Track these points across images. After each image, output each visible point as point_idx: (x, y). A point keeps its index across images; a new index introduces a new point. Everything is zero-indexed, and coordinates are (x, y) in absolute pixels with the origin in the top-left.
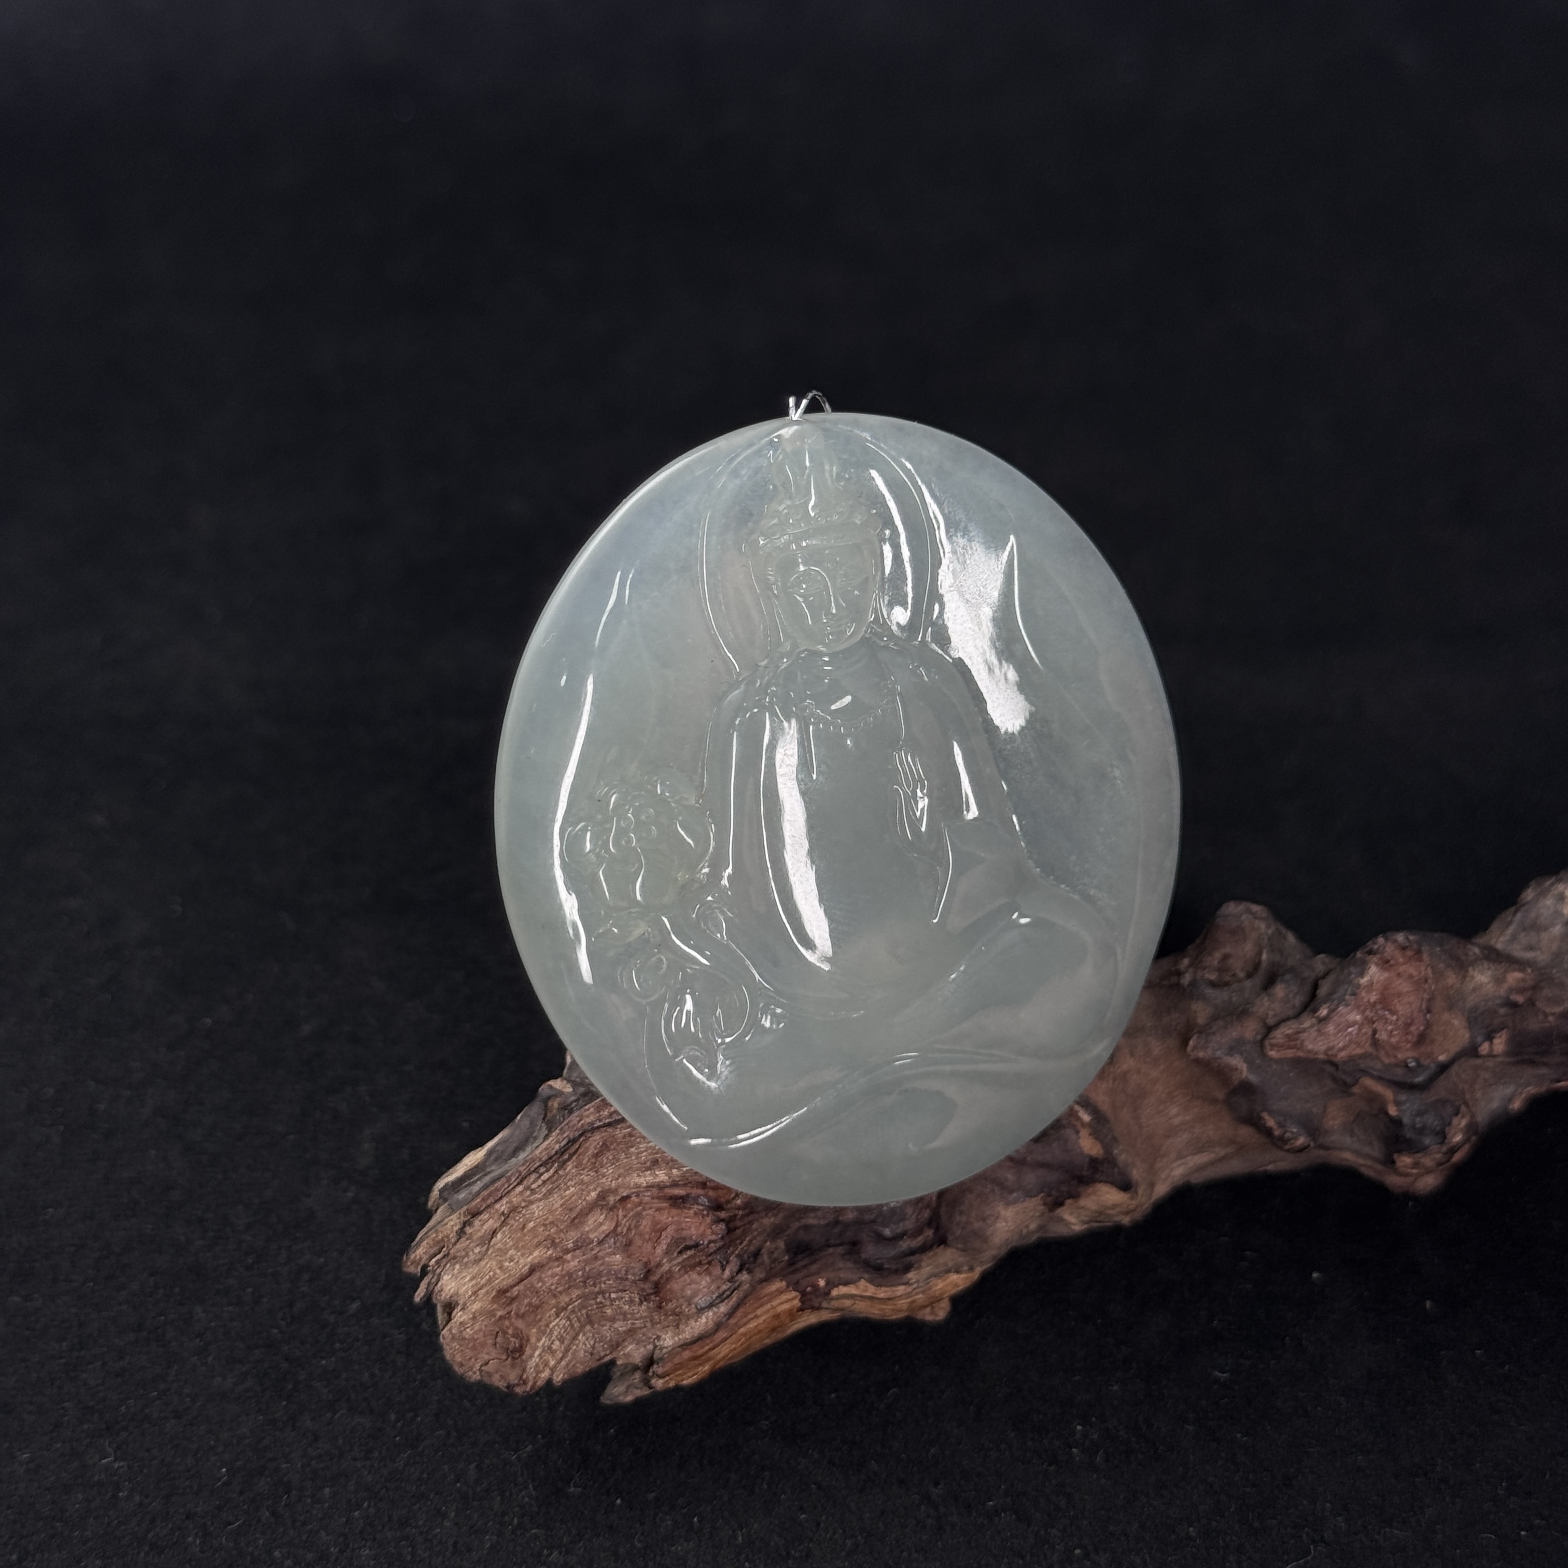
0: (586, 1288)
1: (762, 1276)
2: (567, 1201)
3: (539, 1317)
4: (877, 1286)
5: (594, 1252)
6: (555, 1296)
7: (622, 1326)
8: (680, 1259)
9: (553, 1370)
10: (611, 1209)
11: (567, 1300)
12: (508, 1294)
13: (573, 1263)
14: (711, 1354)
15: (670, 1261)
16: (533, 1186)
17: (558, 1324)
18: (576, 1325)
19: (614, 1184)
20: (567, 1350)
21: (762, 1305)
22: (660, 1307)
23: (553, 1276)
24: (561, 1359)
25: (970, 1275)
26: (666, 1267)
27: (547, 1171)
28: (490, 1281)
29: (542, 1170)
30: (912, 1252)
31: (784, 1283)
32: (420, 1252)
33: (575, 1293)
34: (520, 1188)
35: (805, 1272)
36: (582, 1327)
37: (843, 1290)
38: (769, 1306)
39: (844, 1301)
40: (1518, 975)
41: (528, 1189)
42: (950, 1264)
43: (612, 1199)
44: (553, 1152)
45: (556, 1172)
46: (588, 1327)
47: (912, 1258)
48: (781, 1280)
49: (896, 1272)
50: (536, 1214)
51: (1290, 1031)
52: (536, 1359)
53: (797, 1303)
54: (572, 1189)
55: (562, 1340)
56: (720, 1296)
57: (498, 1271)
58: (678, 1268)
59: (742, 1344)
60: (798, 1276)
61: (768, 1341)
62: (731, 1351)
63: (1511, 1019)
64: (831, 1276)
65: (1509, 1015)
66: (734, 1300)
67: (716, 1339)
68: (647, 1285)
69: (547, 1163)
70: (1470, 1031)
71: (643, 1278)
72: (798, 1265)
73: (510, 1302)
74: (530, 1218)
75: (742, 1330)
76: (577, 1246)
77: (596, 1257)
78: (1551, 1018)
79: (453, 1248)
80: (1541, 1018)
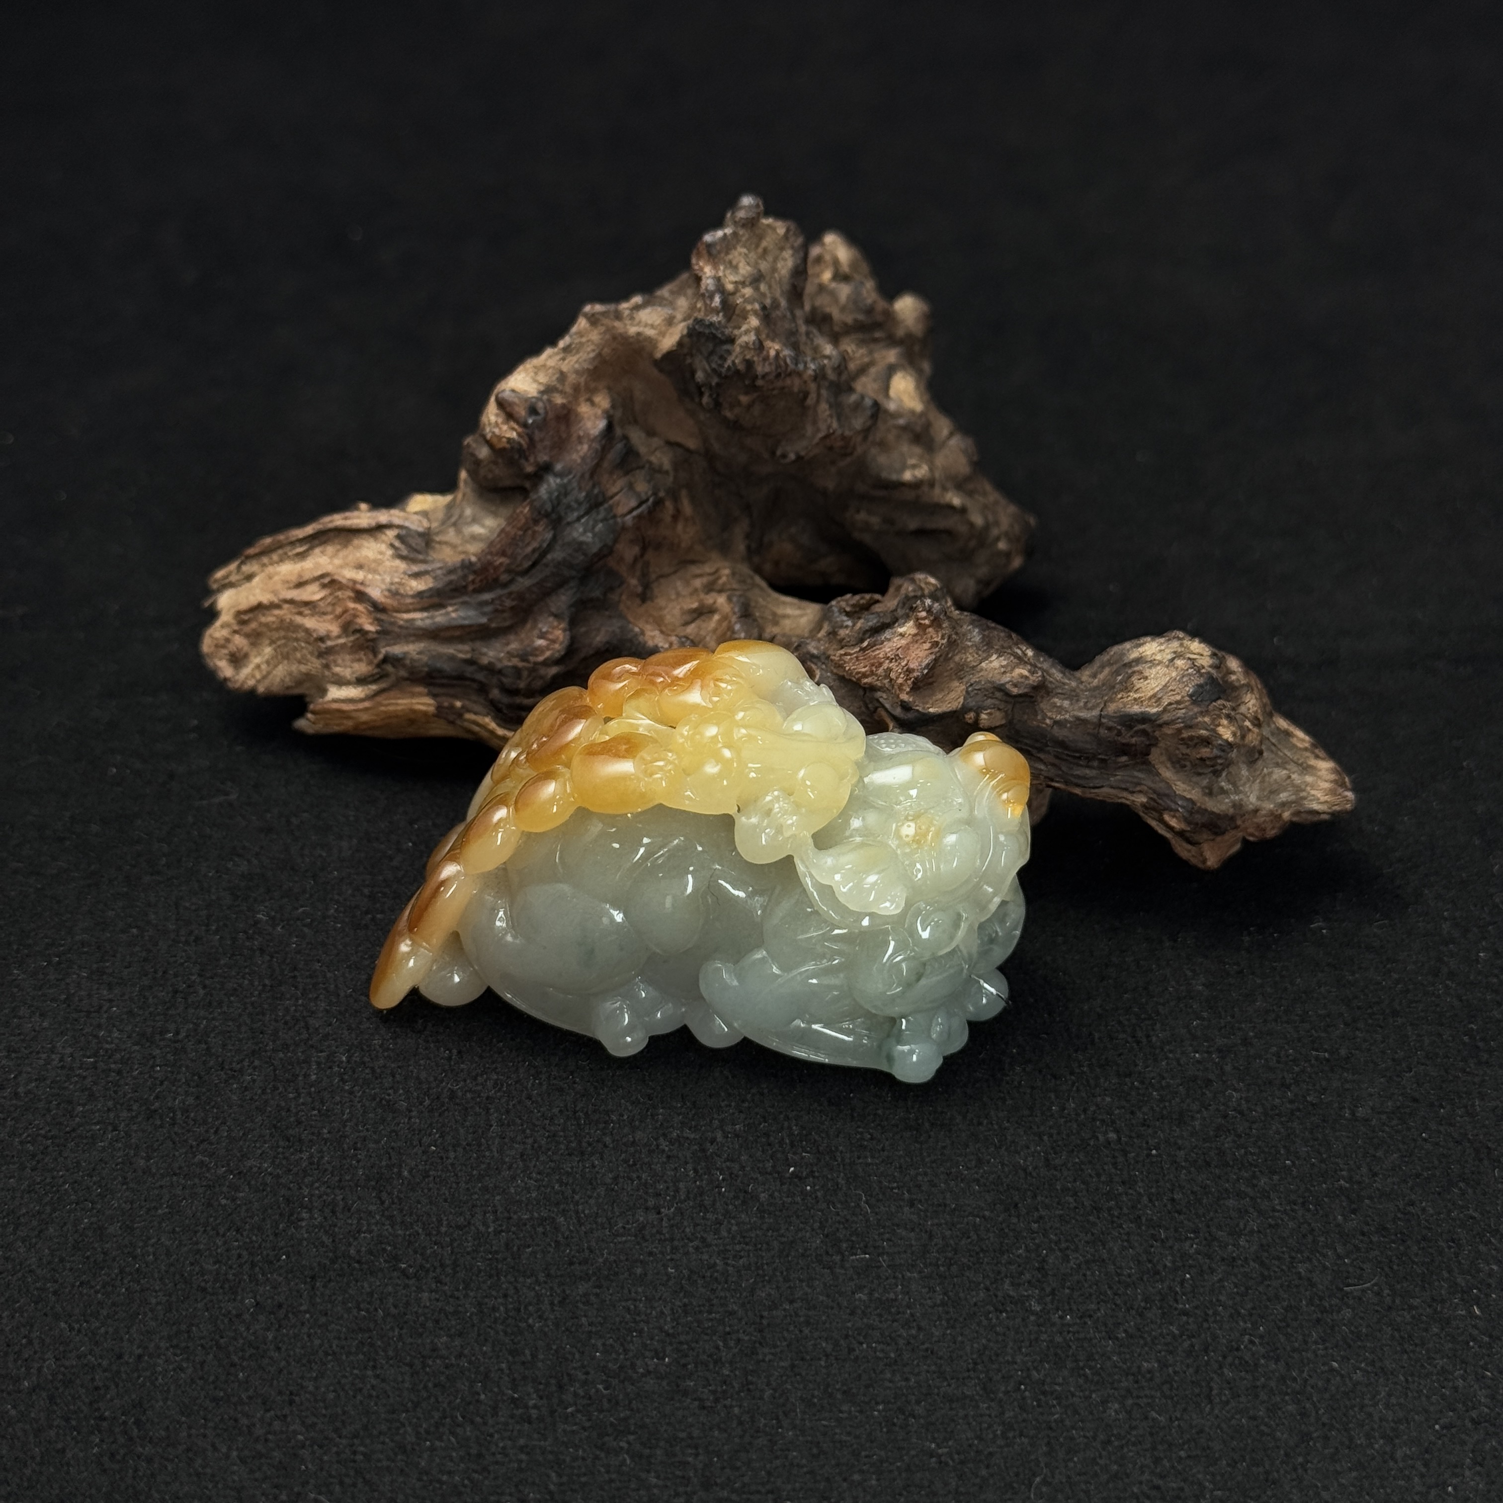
0: (288, 631)
1: (405, 675)
2: (302, 570)
3: (259, 641)
4: (498, 725)
5: (300, 609)
6: (270, 630)
7: (303, 668)
9: (258, 681)
10: (324, 586)
11: (276, 636)
12: (241, 616)
13: (286, 612)
14: (355, 714)
15: (347, 636)
16: (289, 553)
17: (268, 650)
18: (279, 657)
19: (333, 572)
20: (269, 673)
21: (403, 698)
22: (327, 666)
23: (272, 615)
24: (264, 677)
26: (342, 641)
27: (301, 547)
28: (238, 605)
29: (297, 545)
31: (425, 690)
32: (220, 574)
33: (282, 633)
34: (280, 552)
35: (444, 690)
36: (283, 660)
37: (472, 716)
38: (408, 700)
39: (473, 726)
40: (1025, 673)
43: (326, 580)
44: (307, 536)
45: (307, 550)
46: (286, 662)
48: (423, 687)
50: (282, 573)
52: (249, 670)
53: (432, 709)
54: (310, 565)
55: (268, 663)
56: (373, 675)
57: (244, 600)
58: (349, 644)
60: (437, 690)
61: (411, 731)
63: (1010, 707)
64: (467, 703)
65: (1006, 702)
66: (383, 685)
67: (361, 706)
68: (323, 646)
69: (302, 541)
70: (965, 699)
71: (321, 639)
72: (438, 681)
73: (243, 623)
74: (278, 573)
75: (383, 708)
76: (291, 602)
77: (300, 614)
78: (1048, 721)
79: (233, 578)
80: (1039, 717)
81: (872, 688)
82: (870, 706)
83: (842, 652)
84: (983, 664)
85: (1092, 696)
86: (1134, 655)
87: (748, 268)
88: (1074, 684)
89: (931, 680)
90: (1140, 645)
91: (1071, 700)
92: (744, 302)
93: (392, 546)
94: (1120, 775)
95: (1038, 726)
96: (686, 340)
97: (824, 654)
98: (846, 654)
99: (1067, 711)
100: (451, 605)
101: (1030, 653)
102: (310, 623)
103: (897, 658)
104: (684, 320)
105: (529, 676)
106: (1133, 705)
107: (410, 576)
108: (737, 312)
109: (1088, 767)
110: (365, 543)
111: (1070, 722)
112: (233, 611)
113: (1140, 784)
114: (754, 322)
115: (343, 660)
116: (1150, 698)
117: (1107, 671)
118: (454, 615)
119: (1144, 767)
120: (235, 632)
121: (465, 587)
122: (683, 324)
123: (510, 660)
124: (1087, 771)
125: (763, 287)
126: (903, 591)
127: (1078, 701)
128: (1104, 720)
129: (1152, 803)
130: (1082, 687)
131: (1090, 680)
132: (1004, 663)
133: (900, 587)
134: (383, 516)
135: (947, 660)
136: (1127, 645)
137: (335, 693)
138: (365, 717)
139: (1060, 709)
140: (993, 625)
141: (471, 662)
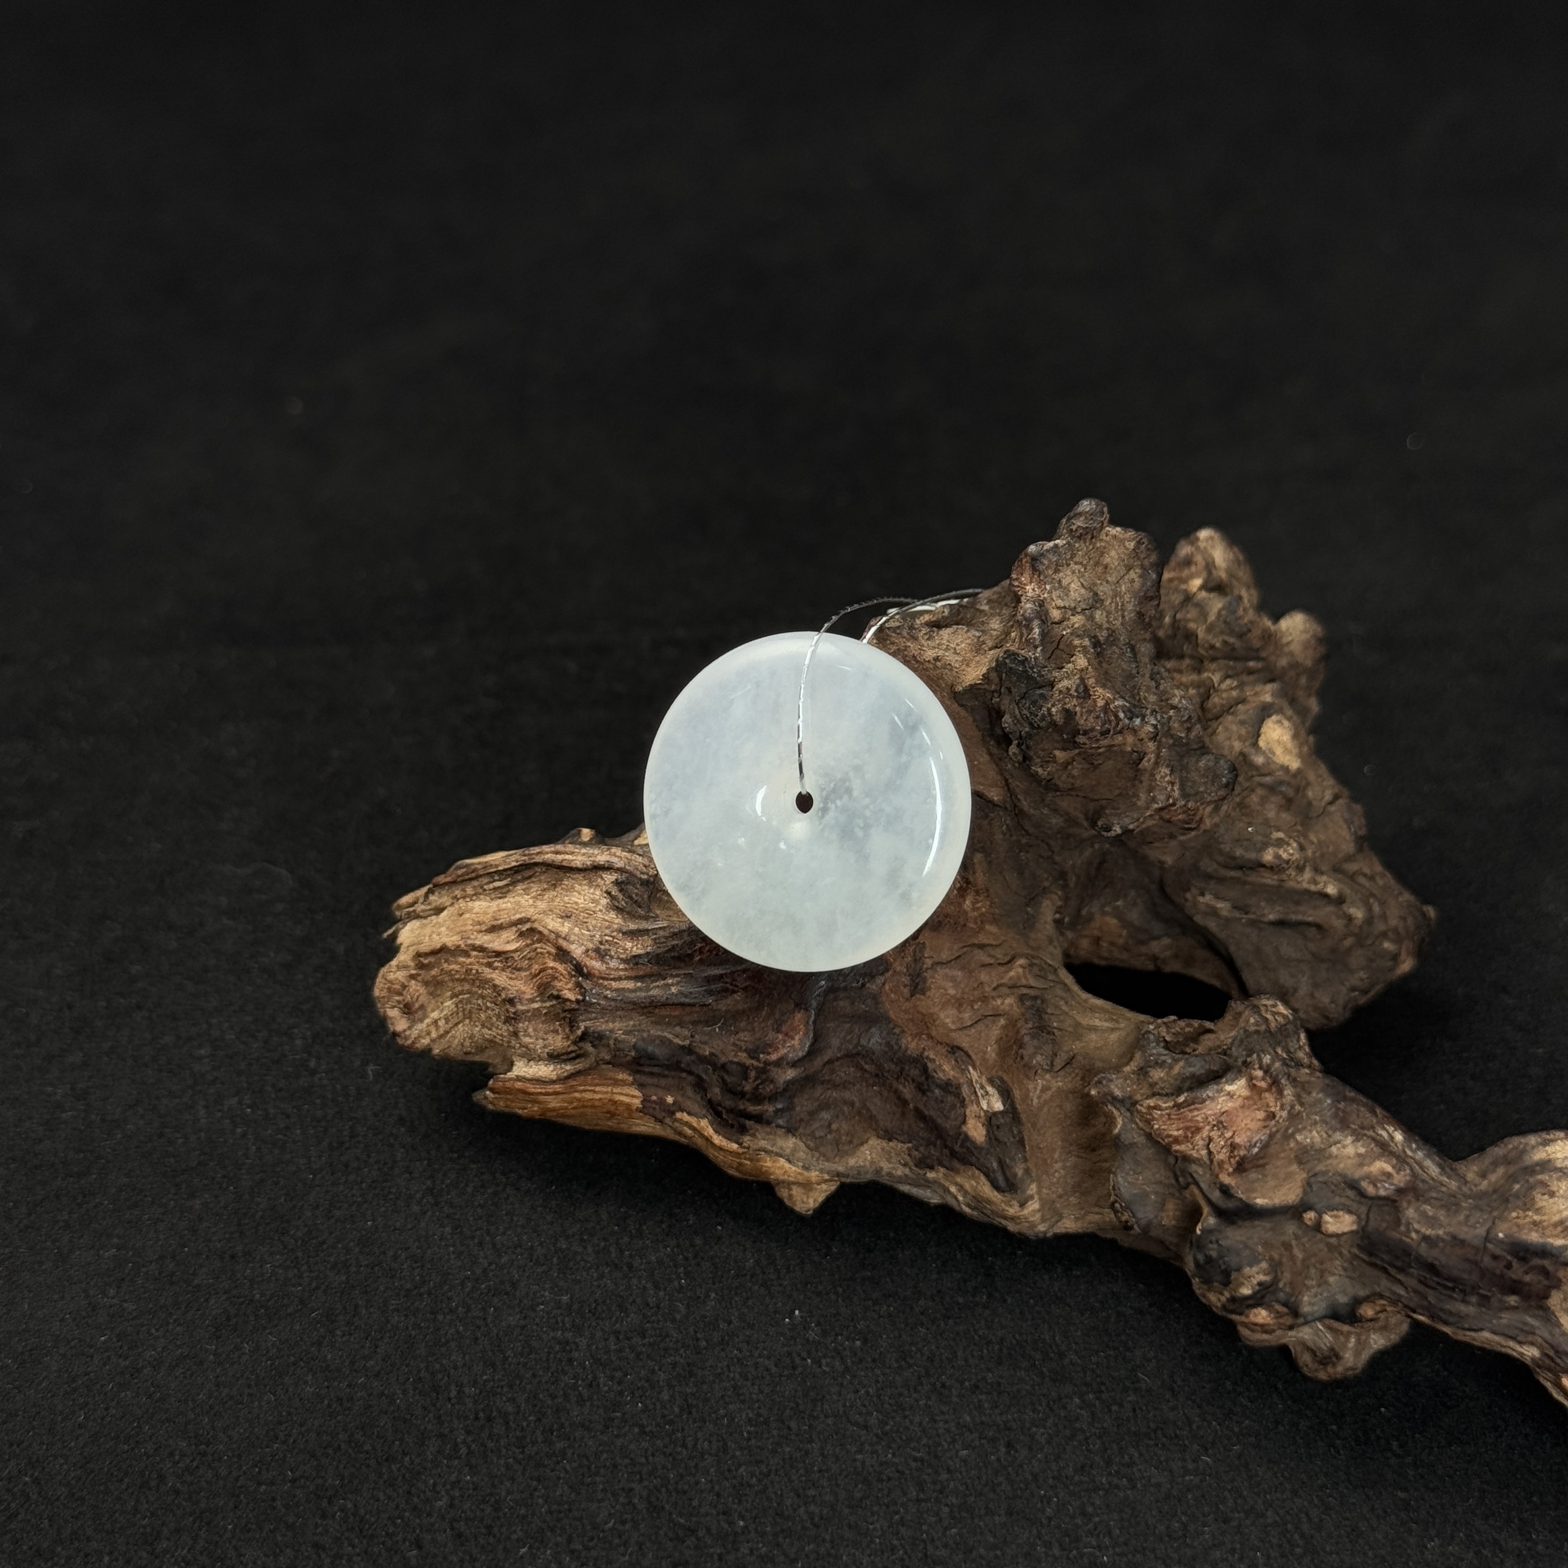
0: (473, 984)
1: (608, 1057)
2: (499, 910)
3: (439, 992)
4: (716, 1132)
5: (490, 960)
6: (453, 980)
7: (487, 1033)
8: (548, 1004)
9: (433, 1041)
10: (521, 935)
11: (460, 988)
12: (421, 959)
13: (473, 961)
14: (542, 1098)
15: (543, 1001)
16: (485, 887)
17: (448, 1005)
18: (461, 1014)
19: (533, 918)
20: (447, 1032)
21: (603, 1085)
22: (515, 1034)
23: (456, 963)
24: (441, 1037)
25: (806, 1173)
26: (536, 1005)
27: (500, 880)
28: (419, 943)
29: (496, 878)
30: (749, 1117)
31: (631, 1078)
32: (405, 899)
33: (467, 987)
34: (476, 883)
35: (655, 1081)
36: (464, 1018)
37: (685, 1117)
38: (609, 1089)
39: (685, 1128)
40: (1389, 1169)
41: (482, 887)
42: (788, 1151)
43: (528, 926)
44: (509, 866)
45: (507, 885)
46: (467, 1021)
47: (748, 1123)
48: (630, 1075)
49: (732, 1126)
50: (475, 911)
51: (1152, 1104)
52: (424, 1025)
53: (637, 1102)
54: (509, 904)
55: (447, 1020)
56: (568, 1053)
57: (427, 938)
58: (544, 1011)
59: (574, 1108)
60: (643, 1079)
61: (611, 1124)
62: (561, 1108)
63: (1364, 1209)
64: (680, 1099)
65: (1360, 1203)
66: (579, 1065)
67: (550, 1088)
68: (512, 1010)
69: (502, 874)
70: (1305, 1193)
71: (511, 1001)
72: (647, 1069)
73: (421, 966)
74: (470, 911)
75: (577, 1095)
76: (481, 949)
77: (489, 965)
78: (1414, 1235)
79: (420, 908)
80: (1403, 1228)
81: (1187, 1159)
82: (1181, 1179)
83: (1151, 1102)
84: (1334, 1149)
85: (1477, 1208)
86: (1539, 1155)
87: (1083, 591)
88: (1454, 1185)
89: (1261, 1162)
90: (1546, 1143)
91: (1448, 1210)
92: (1072, 634)
93: (609, 893)
94: (1506, 1318)
95: (1401, 1241)
96: (993, 675)
97: (1130, 1098)
98: (1156, 1107)
99: (1441, 1226)
100: (672, 976)
101: (1399, 1136)
102: (500, 978)
103: (1220, 1125)
104: (996, 647)
105: (757, 1078)
106: (1531, 1230)
107: (624, 933)
108: (1061, 647)
109: (1464, 1301)
110: (577, 887)
111: (1443, 1240)
112: (412, 951)
113: (1534, 1334)
114: (1081, 661)
115: (535, 1030)
116: (1556, 1225)
117: (1501, 1171)
118: (674, 990)
119: (1541, 1313)
120: (412, 977)
121: (691, 956)
122: (992, 652)
123: (736, 1056)
124: (1463, 1308)
125: (1099, 615)
126: (1242, 1024)
127: (1456, 1212)
128: (1490, 1246)
129: (1547, 1361)
130: (1465, 1189)
131: (1478, 1180)
132: (1362, 1150)
133: (1240, 1014)
134: (601, 856)
135: (1288, 1137)
136: (1532, 1139)
137: (521, 1069)
138: (554, 1103)
139: (1433, 1222)
140: (1352, 1094)
141: (689, 1050)
